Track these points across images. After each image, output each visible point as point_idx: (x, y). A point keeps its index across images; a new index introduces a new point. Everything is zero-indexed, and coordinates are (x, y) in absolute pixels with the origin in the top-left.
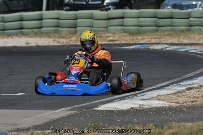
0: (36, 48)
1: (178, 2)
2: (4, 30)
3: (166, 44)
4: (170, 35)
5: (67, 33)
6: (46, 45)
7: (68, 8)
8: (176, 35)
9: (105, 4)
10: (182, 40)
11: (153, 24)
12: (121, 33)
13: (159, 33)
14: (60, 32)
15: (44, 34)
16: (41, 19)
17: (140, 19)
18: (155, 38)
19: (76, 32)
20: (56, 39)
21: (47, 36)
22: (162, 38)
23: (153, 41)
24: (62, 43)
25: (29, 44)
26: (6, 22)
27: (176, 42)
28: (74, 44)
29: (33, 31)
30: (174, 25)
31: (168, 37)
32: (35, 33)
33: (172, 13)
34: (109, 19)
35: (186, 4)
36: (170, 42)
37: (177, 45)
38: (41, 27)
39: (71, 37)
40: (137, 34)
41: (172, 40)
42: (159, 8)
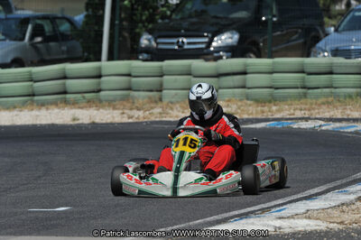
0: (90, 127)
1: (342, 45)
2: (34, 95)
3: (320, 119)
4: (328, 103)
5: (146, 100)
6: (109, 121)
7: (145, 56)
8: (338, 104)
9: (212, 49)
10: (349, 112)
11: (299, 84)
12: (241, 100)
13: (309, 101)
14: (133, 98)
15: (104, 102)
16: (100, 76)
17: (275, 75)
18: (301, 110)
19: (161, 100)
20: (126, 111)
21: (109, 106)
22: (314, 109)
23: (298, 114)
24: (137, 118)
25: (78, 120)
26: (35, 82)
27: (339, 116)
28: (157, 119)
29: (84, 97)
30: (334, 85)
31: (324, 107)
32: (89, 101)
33: (331, 65)
34: (219, 75)
35: (357, 48)
36: (327, 115)
37: (340, 120)
38: (99, 91)
39: (152, 108)
40: (270, 102)
41: (332, 113)
42: (308, 55)
